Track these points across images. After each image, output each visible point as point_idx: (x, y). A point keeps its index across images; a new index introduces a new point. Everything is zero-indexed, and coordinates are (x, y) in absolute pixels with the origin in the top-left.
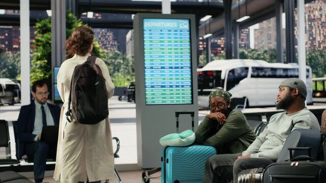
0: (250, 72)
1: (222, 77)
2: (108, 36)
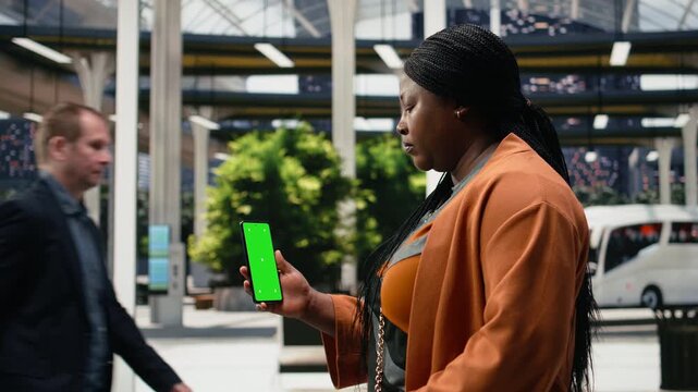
0: (666, 233)
1: (594, 242)
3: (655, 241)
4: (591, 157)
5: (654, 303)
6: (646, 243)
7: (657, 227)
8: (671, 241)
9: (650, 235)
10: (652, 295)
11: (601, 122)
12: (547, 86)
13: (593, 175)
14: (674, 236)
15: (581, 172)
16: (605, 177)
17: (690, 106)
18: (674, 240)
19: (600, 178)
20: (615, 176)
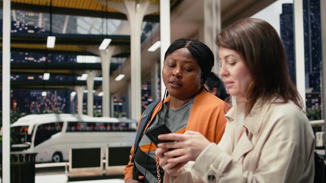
0: (65, 127)
1: (30, 132)
2: (53, 98)
3: (60, 131)
4: (44, 94)
5: (59, 160)
6: (55, 132)
7: (61, 124)
8: (67, 131)
9: (57, 128)
10: (58, 156)
11: (46, 76)
12: (33, 61)
13: (54, 105)
14: (69, 129)
15: (48, 103)
16: (59, 106)
17: (91, 71)
18: (68, 131)
19: (56, 106)
20: (64, 105)
